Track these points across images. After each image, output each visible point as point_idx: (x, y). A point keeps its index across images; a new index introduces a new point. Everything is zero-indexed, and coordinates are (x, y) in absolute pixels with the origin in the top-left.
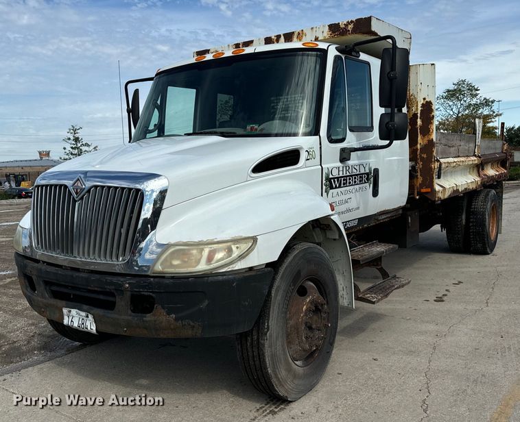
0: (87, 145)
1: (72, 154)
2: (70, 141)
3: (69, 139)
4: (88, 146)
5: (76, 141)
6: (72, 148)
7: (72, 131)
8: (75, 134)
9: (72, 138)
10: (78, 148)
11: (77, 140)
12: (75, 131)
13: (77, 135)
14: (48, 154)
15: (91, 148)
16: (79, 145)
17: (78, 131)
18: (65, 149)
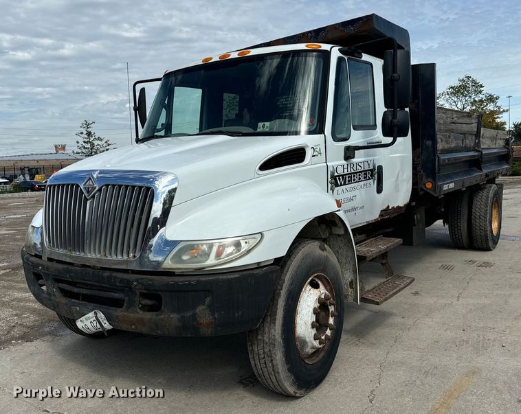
0: (99, 139)
1: (84, 148)
2: (83, 136)
3: (82, 133)
4: (101, 140)
5: (89, 136)
6: (84, 142)
7: (85, 126)
8: (88, 128)
9: (85, 132)
10: (90, 142)
11: (89, 134)
12: (87, 125)
13: (89, 130)
14: (64, 148)
15: (104, 142)
16: (91, 139)
17: (91, 126)
18: (78, 142)
